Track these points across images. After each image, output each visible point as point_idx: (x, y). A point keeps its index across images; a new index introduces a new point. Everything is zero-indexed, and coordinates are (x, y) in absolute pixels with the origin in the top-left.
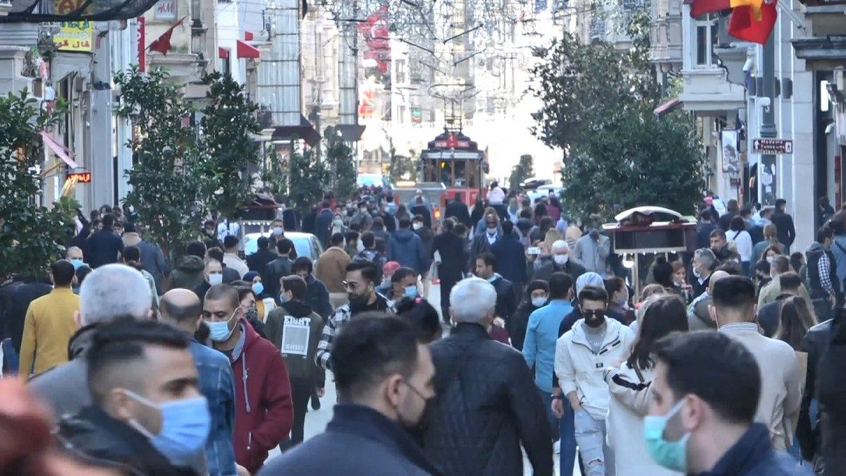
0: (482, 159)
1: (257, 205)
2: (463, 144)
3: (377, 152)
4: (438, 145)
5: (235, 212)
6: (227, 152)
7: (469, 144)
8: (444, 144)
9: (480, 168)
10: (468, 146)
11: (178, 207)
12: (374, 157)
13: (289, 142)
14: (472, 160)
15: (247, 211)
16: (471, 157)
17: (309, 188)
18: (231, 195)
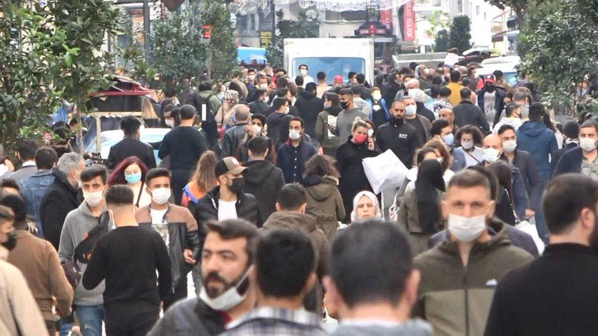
0: (395, 42)
1: (118, 91)
2: (381, 31)
3: (253, 16)
4: (362, 32)
5: (88, 100)
6: (75, 20)
7: (385, 31)
8: (367, 32)
9: (393, 49)
10: (384, 32)
11: (18, 94)
12: (249, 23)
13: (141, 4)
14: (388, 44)
15: (104, 99)
16: (387, 41)
17: (179, 67)
18: (82, 79)
